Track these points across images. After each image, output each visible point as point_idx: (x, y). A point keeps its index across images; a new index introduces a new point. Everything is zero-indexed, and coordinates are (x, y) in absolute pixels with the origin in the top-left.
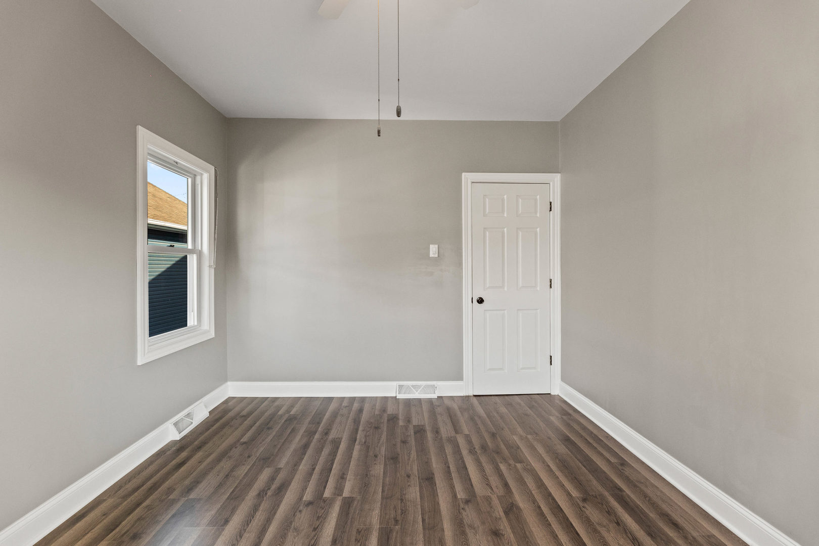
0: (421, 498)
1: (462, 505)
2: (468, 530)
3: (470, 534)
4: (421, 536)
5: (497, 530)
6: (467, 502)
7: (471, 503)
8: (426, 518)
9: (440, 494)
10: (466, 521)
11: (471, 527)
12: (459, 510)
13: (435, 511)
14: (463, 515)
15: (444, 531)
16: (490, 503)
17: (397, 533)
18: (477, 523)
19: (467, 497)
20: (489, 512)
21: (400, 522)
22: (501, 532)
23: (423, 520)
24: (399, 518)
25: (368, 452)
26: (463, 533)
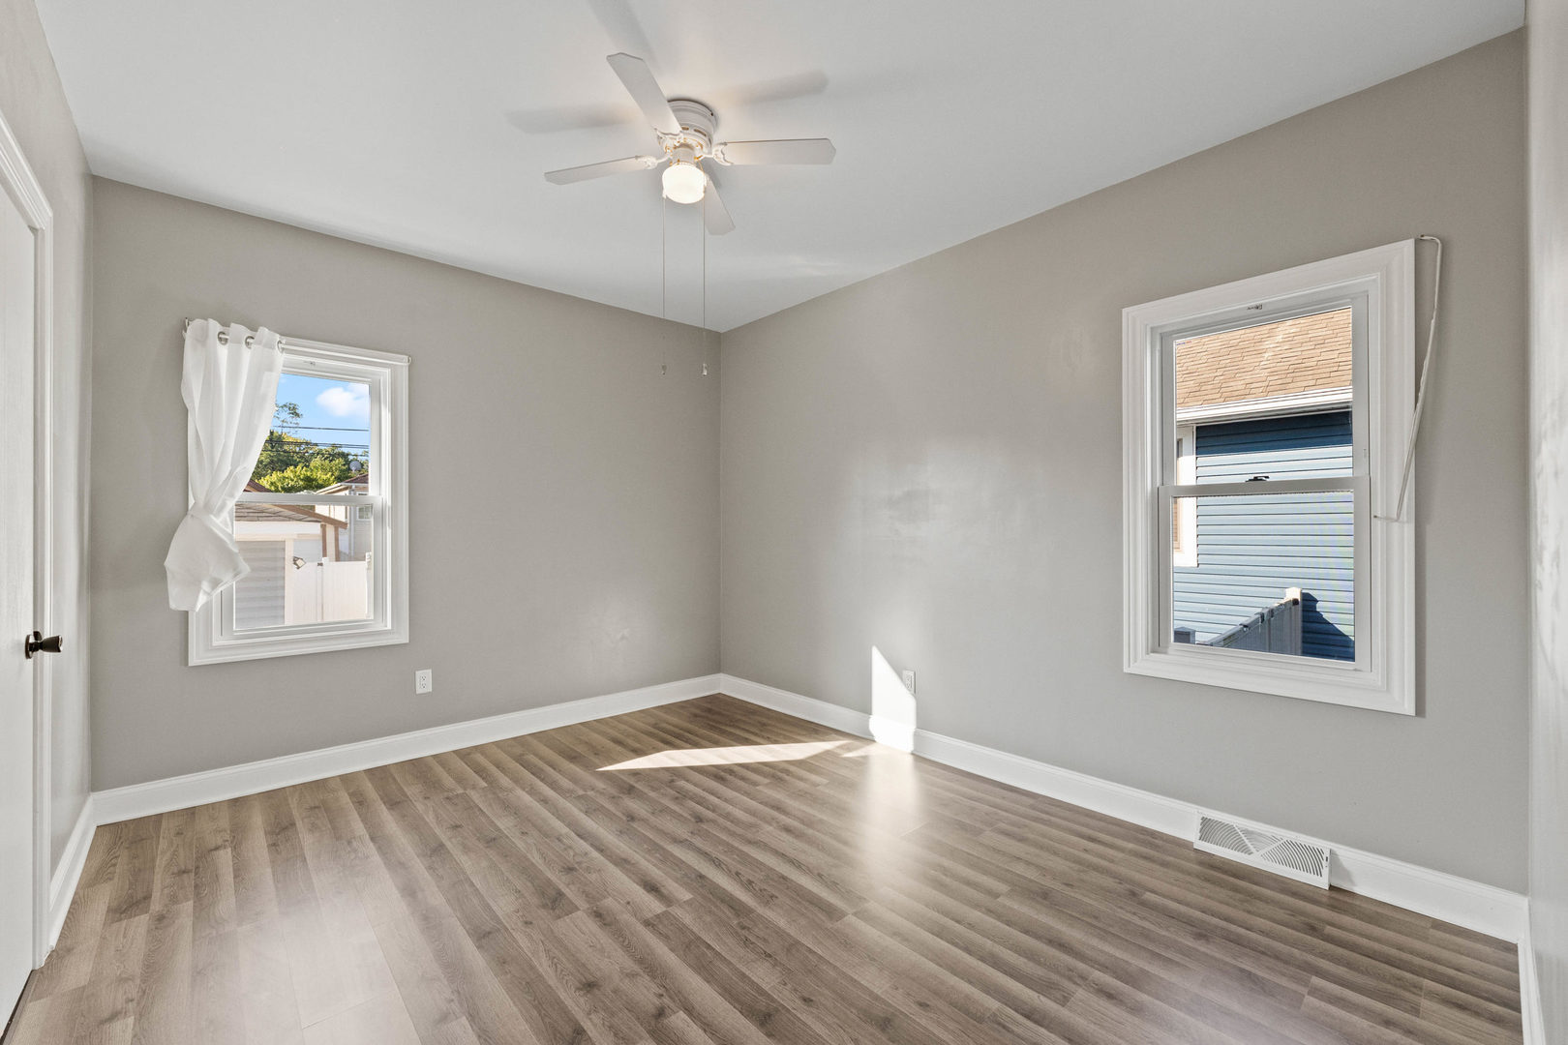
0: (743, 976)
1: (666, 1000)
2: (636, 968)
3: (630, 965)
4: (695, 930)
5: (588, 992)
6: (661, 1013)
7: (653, 1016)
8: (708, 952)
9: (720, 999)
10: (645, 979)
11: (632, 976)
12: (667, 990)
13: (703, 966)
14: (654, 986)
15: (671, 950)
16: (616, 1035)
17: (729, 918)
18: (626, 985)
19: (666, 1021)
20: (613, 1014)
21: (739, 930)
22: (582, 993)
23: (709, 947)
24: (745, 933)
25: (951, 1004)
26: (641, 961)
